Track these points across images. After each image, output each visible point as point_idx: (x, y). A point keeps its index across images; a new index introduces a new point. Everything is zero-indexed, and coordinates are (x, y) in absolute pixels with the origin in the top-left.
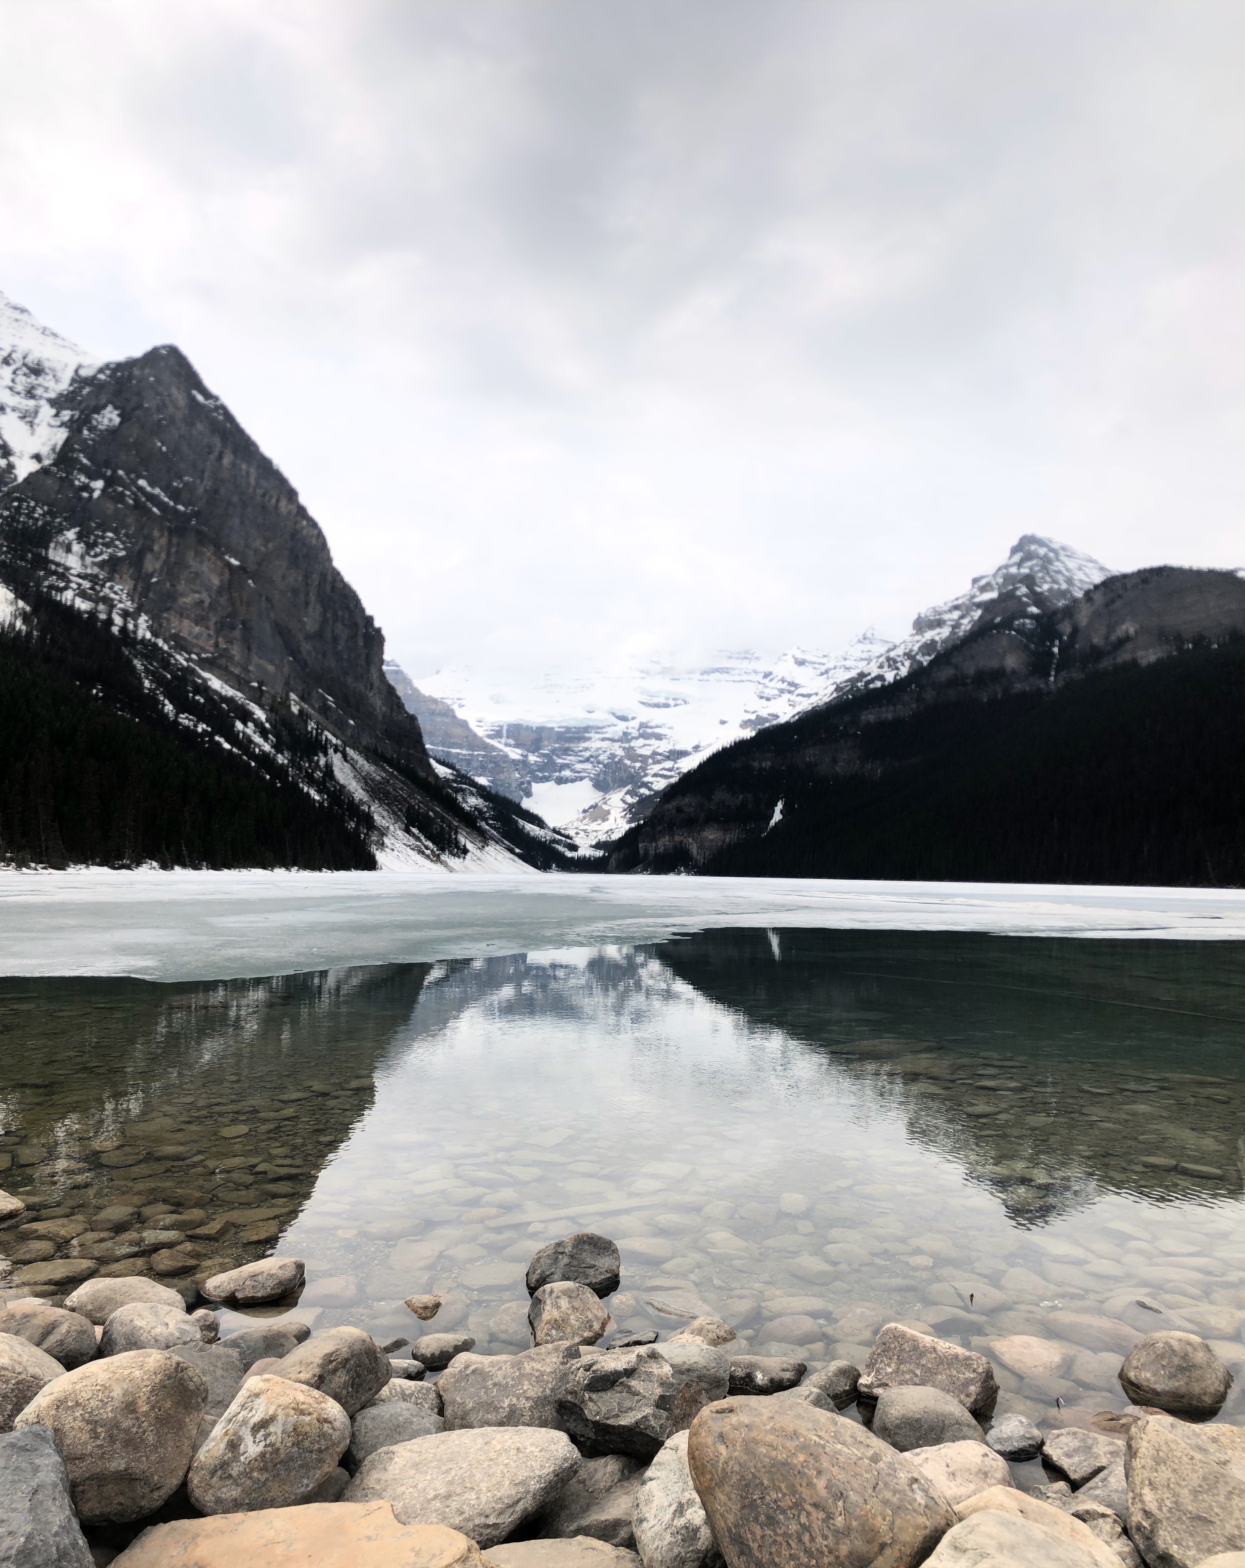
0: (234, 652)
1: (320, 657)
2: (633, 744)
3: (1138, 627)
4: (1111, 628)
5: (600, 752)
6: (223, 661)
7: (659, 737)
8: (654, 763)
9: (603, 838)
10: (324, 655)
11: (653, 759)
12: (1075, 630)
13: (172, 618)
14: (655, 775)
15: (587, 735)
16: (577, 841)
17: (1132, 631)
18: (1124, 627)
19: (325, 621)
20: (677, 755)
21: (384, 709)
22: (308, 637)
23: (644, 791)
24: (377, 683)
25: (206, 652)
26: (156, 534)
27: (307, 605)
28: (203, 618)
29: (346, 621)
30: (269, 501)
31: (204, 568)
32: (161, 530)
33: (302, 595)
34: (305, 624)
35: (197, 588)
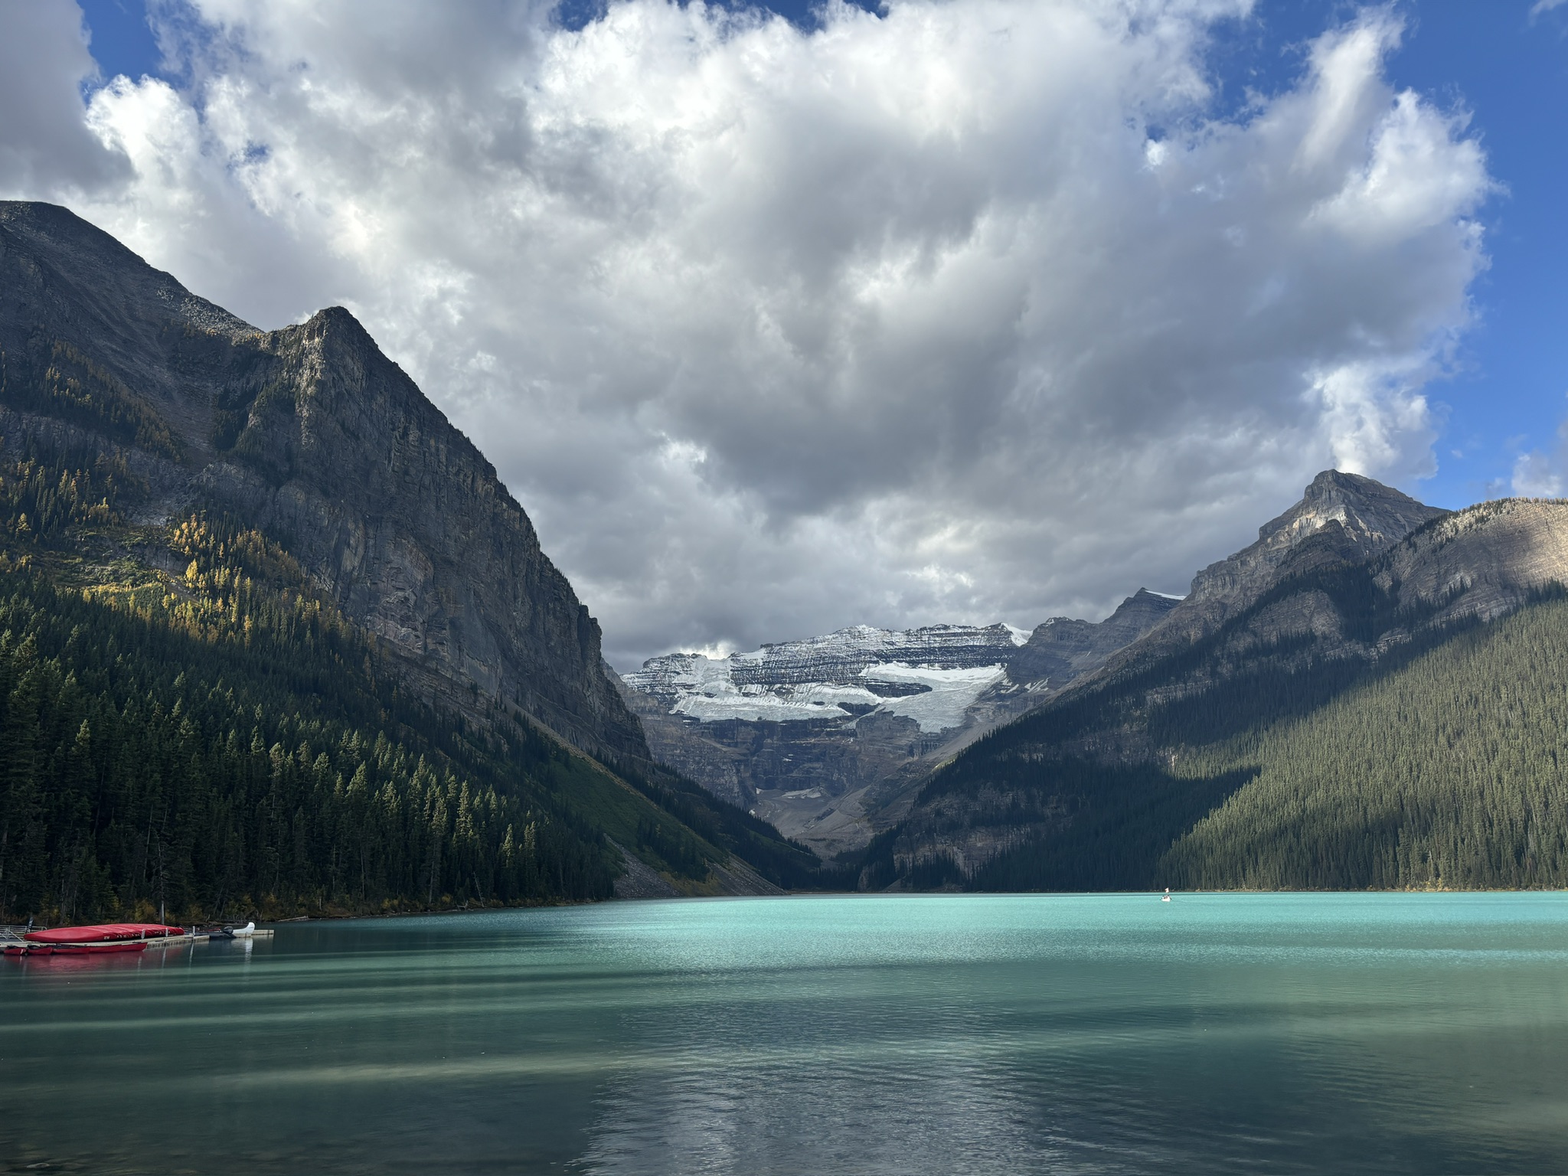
0: (443, 653)
3: (1475, 576)
4: (1442, 579)
6: (432, 664)
8: (896, 758)
10: (537, 652)
11: (894, 753)
12: (1397, 584)
13: (376, 620)
16: (817, 853)
17: (1468, 581)
18: (1458, 577)
19: (535, 615)
21: (603, 708)
22: (519, 633)
24: (594, 679)
26: (351, 526)
27: (515, 598)
28: (409, 618)
29: (558, 614)
30: (464, 481)
31: (407, 563)
32: (355, 522)
33: (509, 587)
34: (514, 619)
35: (401, 585)
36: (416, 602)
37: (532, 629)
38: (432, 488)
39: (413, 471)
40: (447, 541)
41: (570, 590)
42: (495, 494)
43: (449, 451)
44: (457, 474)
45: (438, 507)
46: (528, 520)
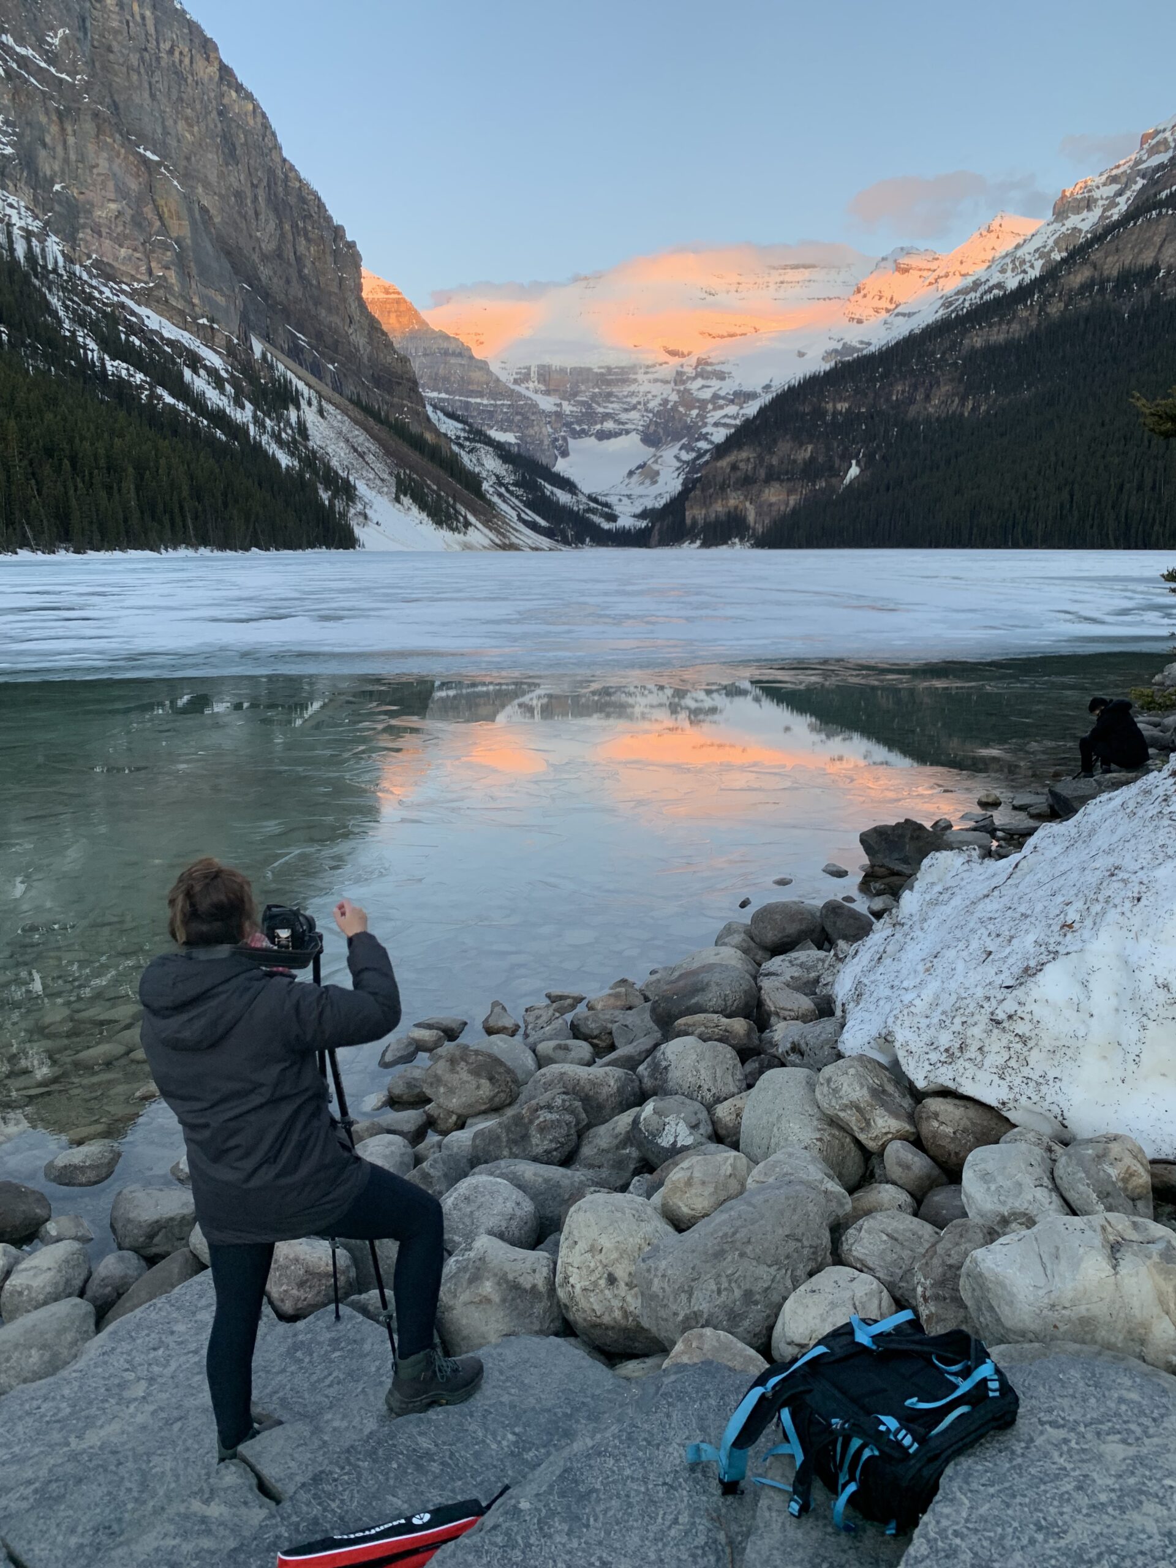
0: (174, 281)
1: (282, 282)
2: (689, 385)
5: (650, 396)
6: (161, 293)
7: (721, 376)
8: (714, 409)
9: (650, 504)
10: (288, 282)
11: (714, 404)
13: (89, 238)
14: (716, 425)
15: (632, 376)
16: (618, 509)
19: (283, 235)
20: (742, 397)
21: (369, 349)
22: (264, 258)
23: (703, 445)
24: (356, 315)
25: (139, 281)
26: (43, 119)
27: (257, 214)
28: (126, 237)
29: (310, 235)
30: (181, 62)
31: (115, 168)
32: (47, 113)
33: (249, 201)
34: (258, 240)
35: (112, 196)
36: (133, 216)
37: (279, 254)
38: (142, 70)
39: (116, 47)
40: (169, 140)
41: (321, 206)
42: (221, 78)
43: (157, 21)
44: (171, 52)
45: (153, 96)
46: (264, 115)
